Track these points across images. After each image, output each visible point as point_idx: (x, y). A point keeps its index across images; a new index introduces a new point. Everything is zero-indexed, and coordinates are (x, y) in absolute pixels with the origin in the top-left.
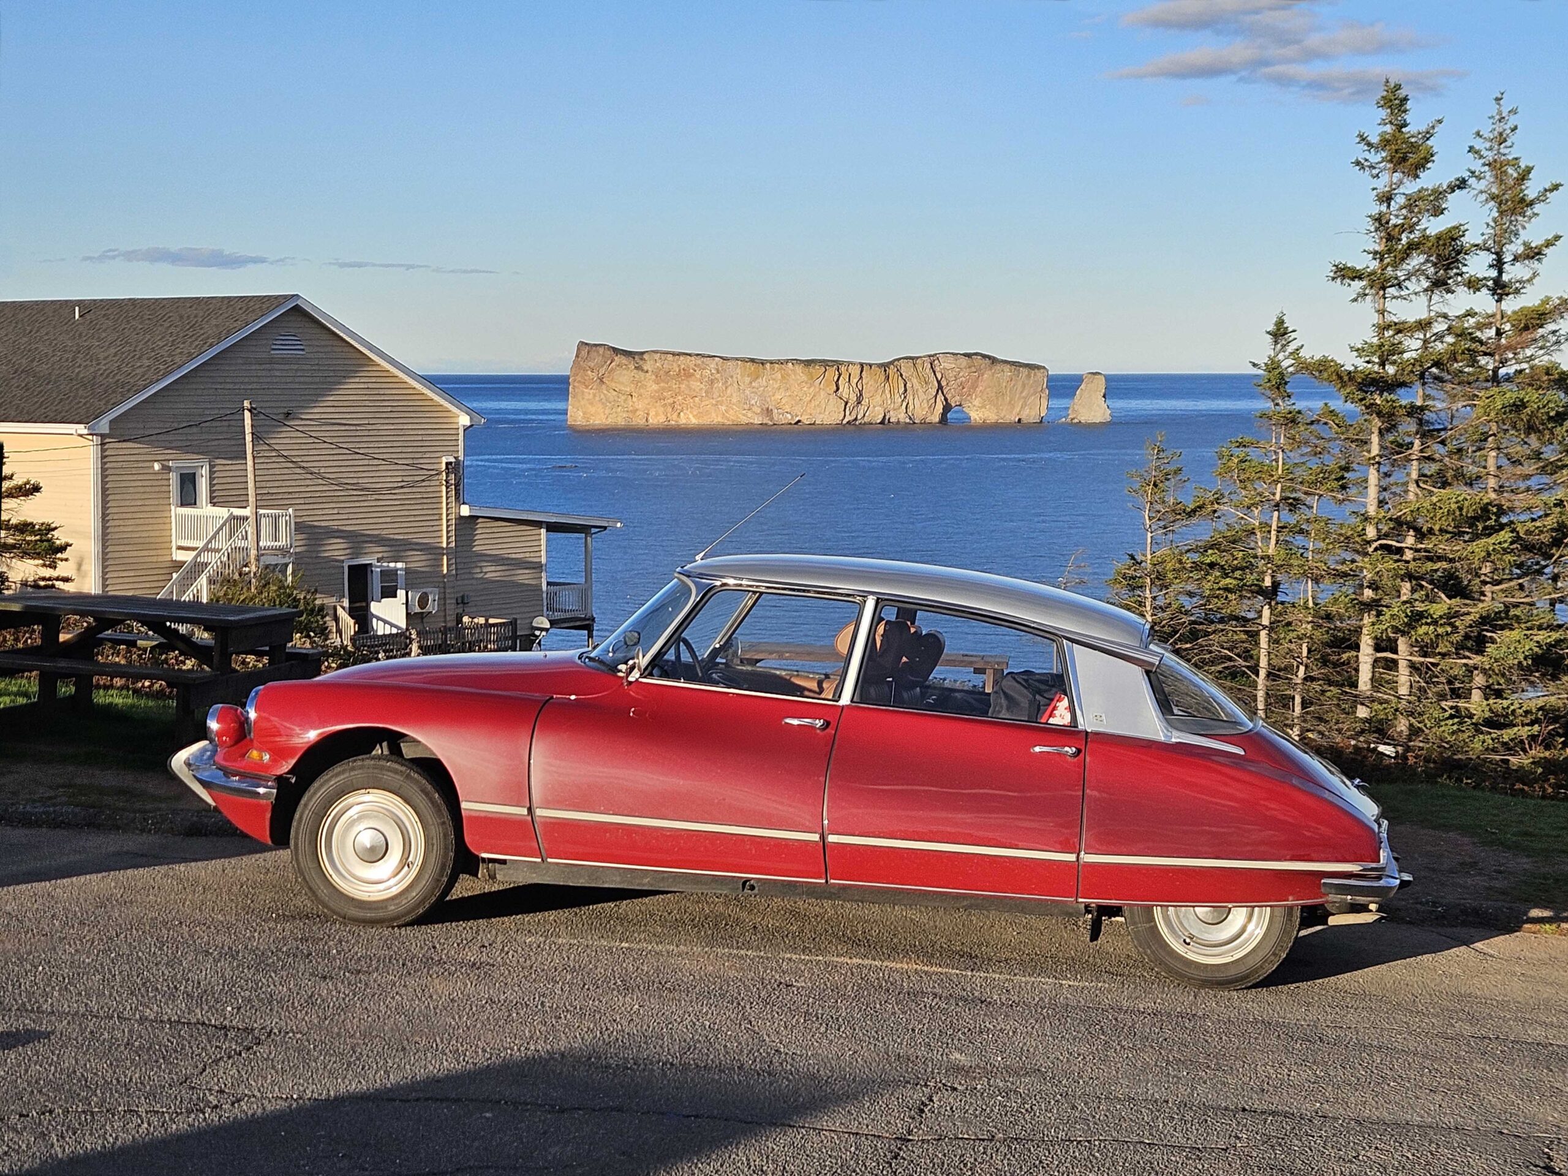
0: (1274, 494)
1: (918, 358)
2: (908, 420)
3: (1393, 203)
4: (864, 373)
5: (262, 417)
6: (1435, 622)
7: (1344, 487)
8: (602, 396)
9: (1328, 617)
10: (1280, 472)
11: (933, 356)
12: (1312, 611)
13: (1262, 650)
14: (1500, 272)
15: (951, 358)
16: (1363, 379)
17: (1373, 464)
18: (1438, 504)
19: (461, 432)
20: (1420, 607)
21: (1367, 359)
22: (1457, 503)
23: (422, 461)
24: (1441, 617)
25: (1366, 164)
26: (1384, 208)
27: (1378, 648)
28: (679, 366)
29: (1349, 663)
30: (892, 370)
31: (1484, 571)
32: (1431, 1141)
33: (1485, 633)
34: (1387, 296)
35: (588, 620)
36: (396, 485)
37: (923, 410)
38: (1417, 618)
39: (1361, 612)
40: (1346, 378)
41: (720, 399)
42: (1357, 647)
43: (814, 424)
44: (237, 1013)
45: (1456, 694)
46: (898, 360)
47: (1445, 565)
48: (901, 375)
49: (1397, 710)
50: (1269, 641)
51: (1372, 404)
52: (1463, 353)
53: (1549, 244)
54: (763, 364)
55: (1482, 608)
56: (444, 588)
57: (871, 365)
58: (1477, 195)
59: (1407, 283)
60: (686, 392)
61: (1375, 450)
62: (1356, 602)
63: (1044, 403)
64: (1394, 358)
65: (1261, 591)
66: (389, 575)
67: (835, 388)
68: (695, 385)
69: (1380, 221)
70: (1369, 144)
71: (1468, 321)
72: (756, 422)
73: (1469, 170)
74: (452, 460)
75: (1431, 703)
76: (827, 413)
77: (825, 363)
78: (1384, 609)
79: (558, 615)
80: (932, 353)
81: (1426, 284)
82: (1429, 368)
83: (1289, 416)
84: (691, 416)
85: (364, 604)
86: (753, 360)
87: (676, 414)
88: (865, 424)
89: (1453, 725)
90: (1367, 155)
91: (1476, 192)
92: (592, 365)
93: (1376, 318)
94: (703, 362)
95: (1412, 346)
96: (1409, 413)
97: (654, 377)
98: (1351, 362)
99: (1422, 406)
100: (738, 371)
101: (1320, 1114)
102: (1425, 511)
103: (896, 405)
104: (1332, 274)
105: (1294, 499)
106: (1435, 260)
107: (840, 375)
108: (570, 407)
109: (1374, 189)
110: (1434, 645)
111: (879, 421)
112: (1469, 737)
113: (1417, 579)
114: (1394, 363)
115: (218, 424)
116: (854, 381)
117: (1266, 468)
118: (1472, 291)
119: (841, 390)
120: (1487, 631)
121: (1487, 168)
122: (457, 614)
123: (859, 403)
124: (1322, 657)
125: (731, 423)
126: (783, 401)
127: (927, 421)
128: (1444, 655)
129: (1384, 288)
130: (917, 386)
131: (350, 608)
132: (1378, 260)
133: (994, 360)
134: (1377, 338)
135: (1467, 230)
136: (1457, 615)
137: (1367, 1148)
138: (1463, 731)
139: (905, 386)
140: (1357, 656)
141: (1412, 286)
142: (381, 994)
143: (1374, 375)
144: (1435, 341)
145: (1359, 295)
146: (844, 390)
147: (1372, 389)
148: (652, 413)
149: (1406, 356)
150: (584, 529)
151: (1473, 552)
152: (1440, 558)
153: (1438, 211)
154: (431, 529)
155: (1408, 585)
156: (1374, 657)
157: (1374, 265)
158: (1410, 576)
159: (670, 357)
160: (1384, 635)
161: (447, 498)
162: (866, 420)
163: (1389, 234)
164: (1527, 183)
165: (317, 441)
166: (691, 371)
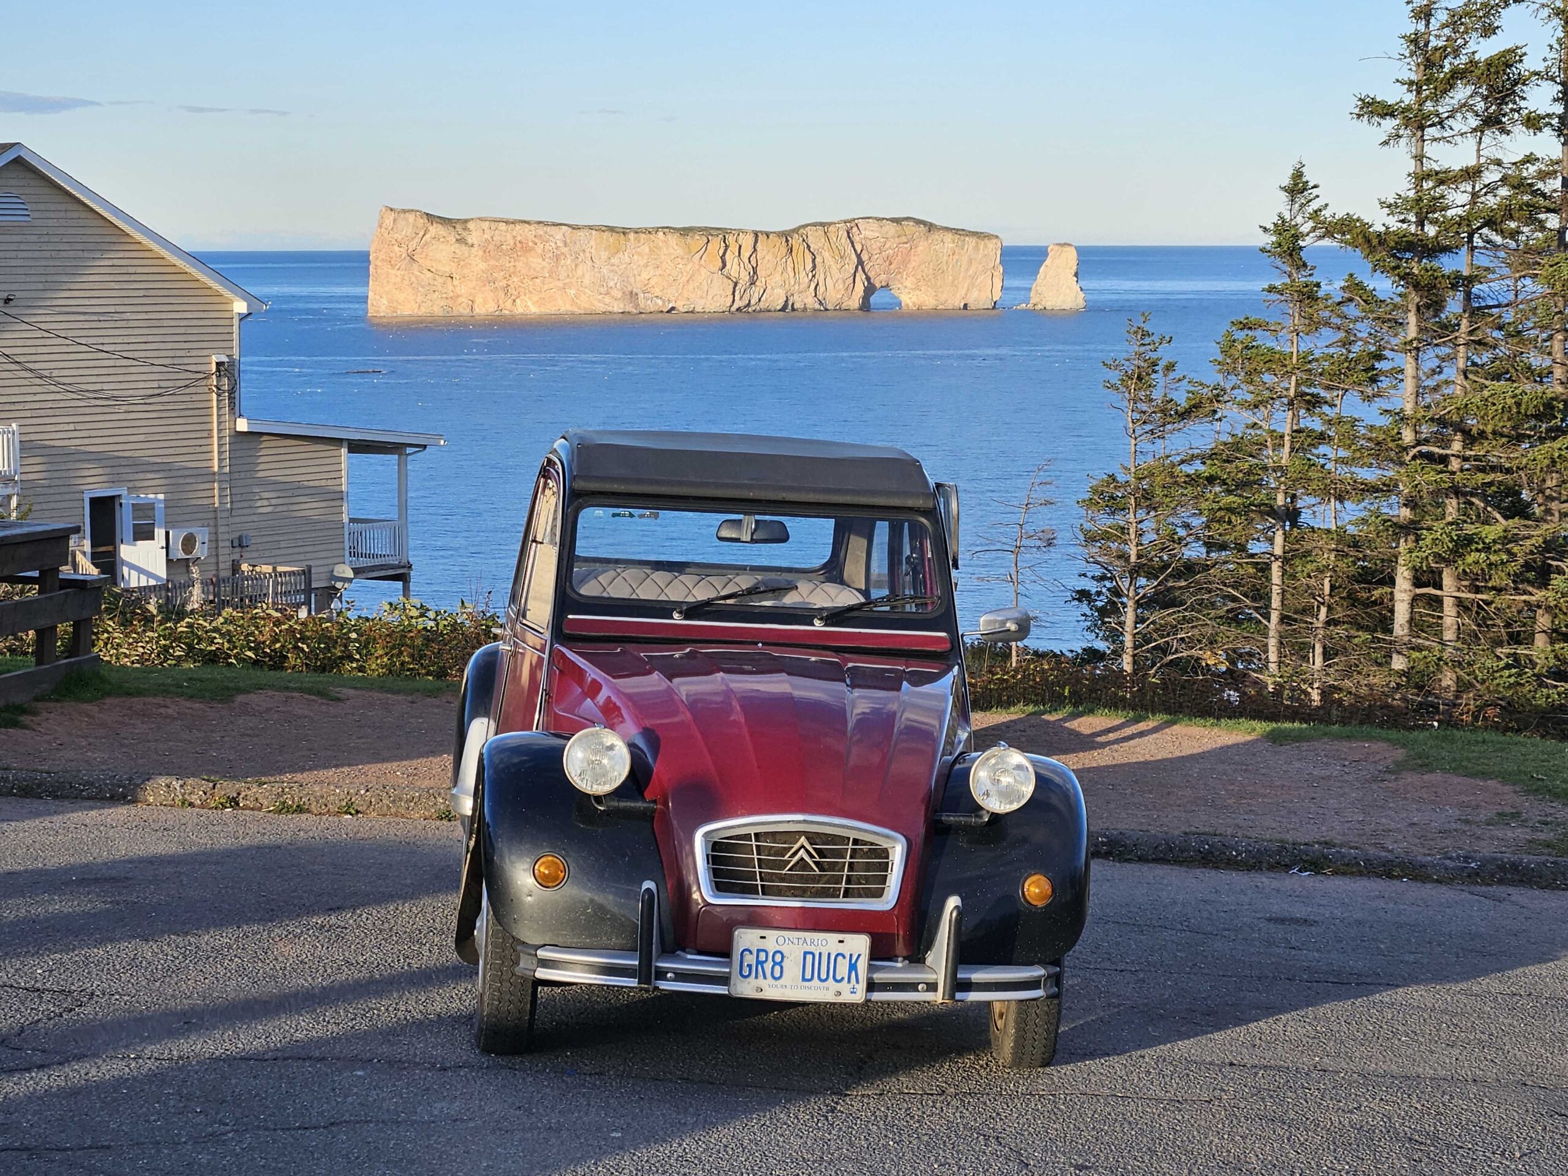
0: (1287, 389)
1: (830, 224)
2: (817, 306)
3: (1433, 20)
4: (758, 245)
6: (1487, 549)
7: (1373, 380)
8: (413, 279)
9: (1355, 544)
10: (1294, 360)
11: (850, 221)
12: (1335, 536)
13: (1274, 587)
15: (874, 225)
16: (1396, 243)
17: (1410, 351)
18: (1490, 399)
19: (236, 322)
20: (1470, 529)
21: (1402, 217)
22: (1513, 397)
23: (186, 361)
24: (1494, 541)
26: (1421, 27)
27: (1417, 583)
28: (514, 237)
29: (1382, 603)
30: (796, 240)
31: (1549, 483)
32: (1444, 1093)
33: (1549, 562)
34: (1425, 138)
35: (404, 567)
36: (150, 392)
37: (838, 292)
38: (1467, 542)
39: (1396, 537)
40: (1375, 242)
41: (568, 280)
42: (1392, 582)
43: (692, 312)
44: (49, 976)
45: (1515, 639)
46: (804, 226)
47: (1499, 477)
48: (808, 247)
49: (1440, 659)
50: (1283, 575)
51: (1408, 274)
52: (1521, 209)
54: (624, 233)
55: (1546, 530)
56: (216, 526)
57: (767, 234)
58: (1538, 10)
59: (1451, 122)
60: (524, 271)
61: (1412, 332)
62: (1389, 523)
63: (998, 284)
64: (1436, 215)
65: (1272, 512)
66: (144, 510)
67: (721, 264)
68: (536, 261)
69: (1416, 41)
71: (1527, 169)
72: (616, 310)
74: (225, 359)
75: (1483, 650)
76: (710, 297)
77: (707, 232)
78: (1425, 532)
79: (363, 562)
80: (850, 217)
81: (1474, 122)
82: (1479, 228)
83: (1306, 289)
84: (529, 304)
85: (110, 548)
86: (612, 229)
87: (510, 301)
88: (761, 311)
89: (1510, 676)
92: (399, 237)
93: (1411, 166)
94: (546, 233)
95: (1458, 199)
96: (1452, 285)
97: (481, 253)
98: (1380, 221)
99: (1470, 276)
100: (592, 243)
101: (1319, 1068)
102: (1475, 408)
103: (802, 286)
104: (1357, 111)
105: (1312, 395)
106: (1485, 93)
107: (727, 247)
108: (371, 294)
110: (1485, 577)
111: (779, 308)
112: (1530, 691)
113: (1465, 494)
114: (1434, 222)
116: (746, 254)
117: (1277, 356)
118: (1531, 131)
119: (728, 267)
120: (1553, 559)
122: (233, 561)
123: (753, 283)
124: (1349, 596)
125: (582, 312)
126: (652, 282)
127: (844, 306)
128: (1499, 590)
129: (1422, 128)
130: (829, 261)
131: (92, 553)
132: (1414, 93)
133: (930, 227)
134: (1414, 191)
135: (1525, 54)
136: (1515, 539)
137: (1371, 1100)
138: (1523, 685)
139: (814, 260)
140: (1392, 593)
141: (1457, 124)
142: (216, 957)
143: (1411, 238)
144: (1485, 194)
145: (1390, 136)
146: (733, 267)
147: (1408, 255)
148: (479, 300)
149: (1450, 213)
150: (396, 448)
151: (1534, 460)
152: (1493, 469)
153: (1489, 31)
154: (199, 449)
155: (1454, 502)
156: (1412, 594)
157: (1409, 98)
158: (1456, 491)
159: (502, 226)
160: (1424, 564)
161: (219, 409)
162: (762, 305)
163: (1428, 60)
165: (47, 335)
166: (530, 244)
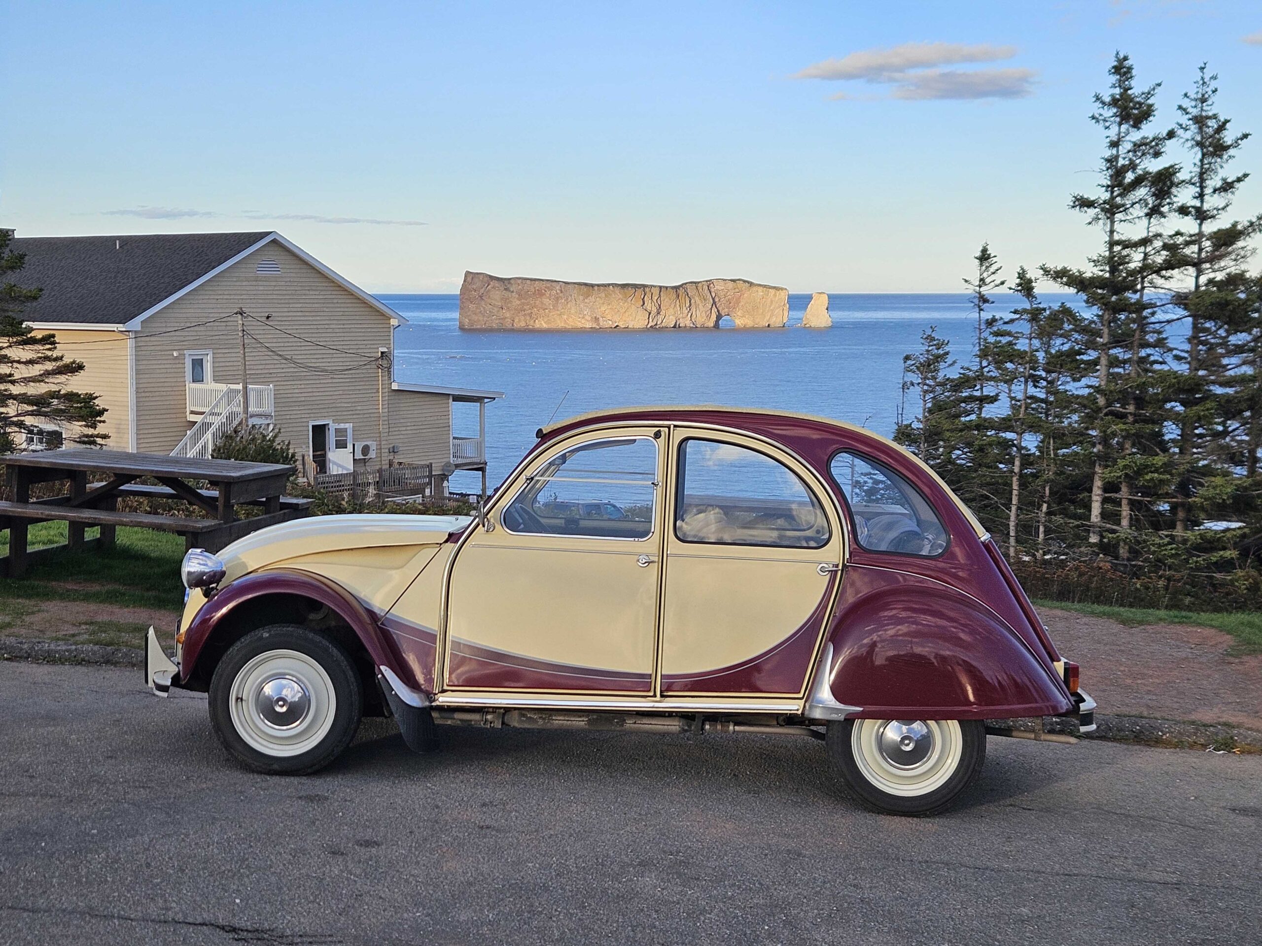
1: (699, 282)
2: (692, 325)
3: (1121, 148)
4: (662, 293)
5: (251, 319)
8: (482, 308)
11: (709, 281)
13: (1014, 491)
14: (1202, 202)
15: (722, 283)
19: (392, 330)
21: (1102, 268)
23: (365, 351)
25: (1101, 118)
26: (1114, 152)
27: (1106, 490)
28: (535, 288)
29: (1084, 502)
30: (681, 291)
34: (1115, 220)
35: (483, 463)
36: (345, 368)
37: (702, 318)
39: (1093, 462)
40: (1087, 284)
41: (563, 311)
42: (1090, 490)
43: (627, 328)
46: (686, 284)
48: (688, 294)
50: (1020, 486)
53: (1239, 180)
54: (592, 287)
56: (380, 441)
57: (667, 288)
58: (1184, 142)
59: (1132, 210)
60: (540, 306)
61: (1105, 338)
63: (786, 313)
64: (1122, 267)
66: (341, 432)
67: (642, 303)
68: (546, 301)
69: (1110, 161)
70: (1103, 103)
71: (1177, 239)
72: (587, 326)
73: (1178, 124)
74: (386, 350)
75: (1151, 532)
76: (636, 320)
77: (635, 286)
79: (460, 462)
80: (709, 279)
81: (1146, 211)
84: (542, 322)
85: (323, 453)
86: (586, 284)
87: (533, 320)
88: (663, 327)
90: (1101, 111)
91: (1183, 140)
92: (474, 287)
93: (1106, 237)
94: (551, 286)
95: (1136, 257)
97: (517, 296)
98: (1090, 271)
100: (575, 292)
103: (684, 315)
104: (1072, 204)
106: (1154, 192)
107: (645, 294)
108: (460, 316)
109: (1107, 137)
110: (1157, 488)
111: (672, 326)
112: (1184, 559)
113: (1139, 437)
115: (217, 324)
116: (655, 298)
118: (1181, 216)
119: (646, 304)
120: (1196, 477)
121: (1191, 122)
122: (390, 460)
123: (659, 313)
124: (1062, 497)
125: (570, 327)
126: (607, 312)
127: (705, 326)
129: (1113, 214)
130: (698, 302)
131: (313, 455)
132: (1109, 192)
133: (751, 284)
134: (1108, 252)
135: (1180, 168)
136: (1173, 465)
139: (690, 302)
140: (1090, 496)
141: (1135, 211)
143: (1107, 281)
144: (1153, 254)
145: (1093, 220)
146: (648, 305)
148: (516, 320)
149: (1131, 266)
150: (479, 399)
153: (1157, 154)
154: (371, 399)
156: (1102, 497)
157: (1106, 196)
159: (529, 282)
160: (1110, 480)
161: (382, 377)
162: (663, 324)
163: (1117, 172)
164: (1225, 133)
165: (289, 336)
166: (543, 292)
